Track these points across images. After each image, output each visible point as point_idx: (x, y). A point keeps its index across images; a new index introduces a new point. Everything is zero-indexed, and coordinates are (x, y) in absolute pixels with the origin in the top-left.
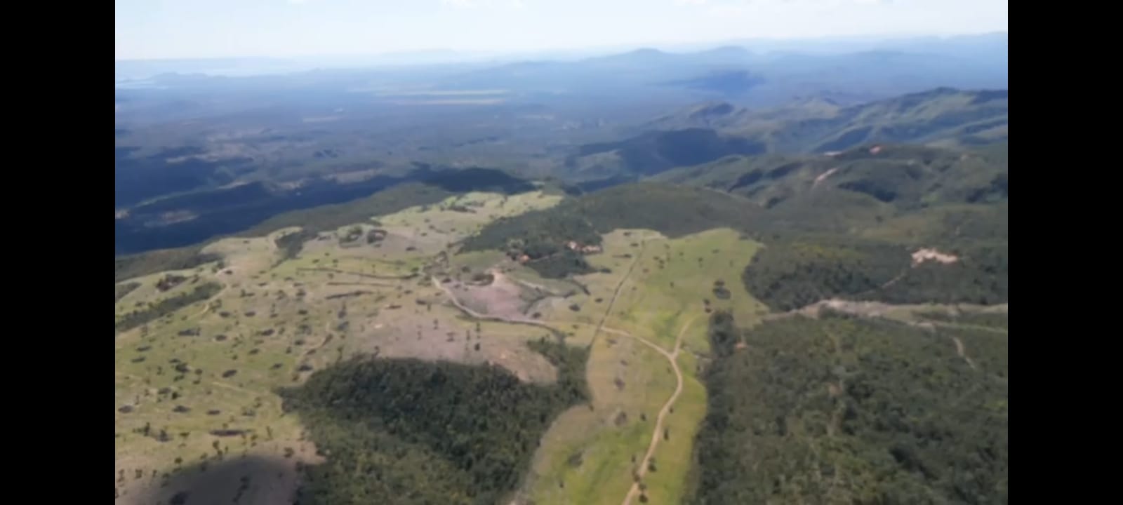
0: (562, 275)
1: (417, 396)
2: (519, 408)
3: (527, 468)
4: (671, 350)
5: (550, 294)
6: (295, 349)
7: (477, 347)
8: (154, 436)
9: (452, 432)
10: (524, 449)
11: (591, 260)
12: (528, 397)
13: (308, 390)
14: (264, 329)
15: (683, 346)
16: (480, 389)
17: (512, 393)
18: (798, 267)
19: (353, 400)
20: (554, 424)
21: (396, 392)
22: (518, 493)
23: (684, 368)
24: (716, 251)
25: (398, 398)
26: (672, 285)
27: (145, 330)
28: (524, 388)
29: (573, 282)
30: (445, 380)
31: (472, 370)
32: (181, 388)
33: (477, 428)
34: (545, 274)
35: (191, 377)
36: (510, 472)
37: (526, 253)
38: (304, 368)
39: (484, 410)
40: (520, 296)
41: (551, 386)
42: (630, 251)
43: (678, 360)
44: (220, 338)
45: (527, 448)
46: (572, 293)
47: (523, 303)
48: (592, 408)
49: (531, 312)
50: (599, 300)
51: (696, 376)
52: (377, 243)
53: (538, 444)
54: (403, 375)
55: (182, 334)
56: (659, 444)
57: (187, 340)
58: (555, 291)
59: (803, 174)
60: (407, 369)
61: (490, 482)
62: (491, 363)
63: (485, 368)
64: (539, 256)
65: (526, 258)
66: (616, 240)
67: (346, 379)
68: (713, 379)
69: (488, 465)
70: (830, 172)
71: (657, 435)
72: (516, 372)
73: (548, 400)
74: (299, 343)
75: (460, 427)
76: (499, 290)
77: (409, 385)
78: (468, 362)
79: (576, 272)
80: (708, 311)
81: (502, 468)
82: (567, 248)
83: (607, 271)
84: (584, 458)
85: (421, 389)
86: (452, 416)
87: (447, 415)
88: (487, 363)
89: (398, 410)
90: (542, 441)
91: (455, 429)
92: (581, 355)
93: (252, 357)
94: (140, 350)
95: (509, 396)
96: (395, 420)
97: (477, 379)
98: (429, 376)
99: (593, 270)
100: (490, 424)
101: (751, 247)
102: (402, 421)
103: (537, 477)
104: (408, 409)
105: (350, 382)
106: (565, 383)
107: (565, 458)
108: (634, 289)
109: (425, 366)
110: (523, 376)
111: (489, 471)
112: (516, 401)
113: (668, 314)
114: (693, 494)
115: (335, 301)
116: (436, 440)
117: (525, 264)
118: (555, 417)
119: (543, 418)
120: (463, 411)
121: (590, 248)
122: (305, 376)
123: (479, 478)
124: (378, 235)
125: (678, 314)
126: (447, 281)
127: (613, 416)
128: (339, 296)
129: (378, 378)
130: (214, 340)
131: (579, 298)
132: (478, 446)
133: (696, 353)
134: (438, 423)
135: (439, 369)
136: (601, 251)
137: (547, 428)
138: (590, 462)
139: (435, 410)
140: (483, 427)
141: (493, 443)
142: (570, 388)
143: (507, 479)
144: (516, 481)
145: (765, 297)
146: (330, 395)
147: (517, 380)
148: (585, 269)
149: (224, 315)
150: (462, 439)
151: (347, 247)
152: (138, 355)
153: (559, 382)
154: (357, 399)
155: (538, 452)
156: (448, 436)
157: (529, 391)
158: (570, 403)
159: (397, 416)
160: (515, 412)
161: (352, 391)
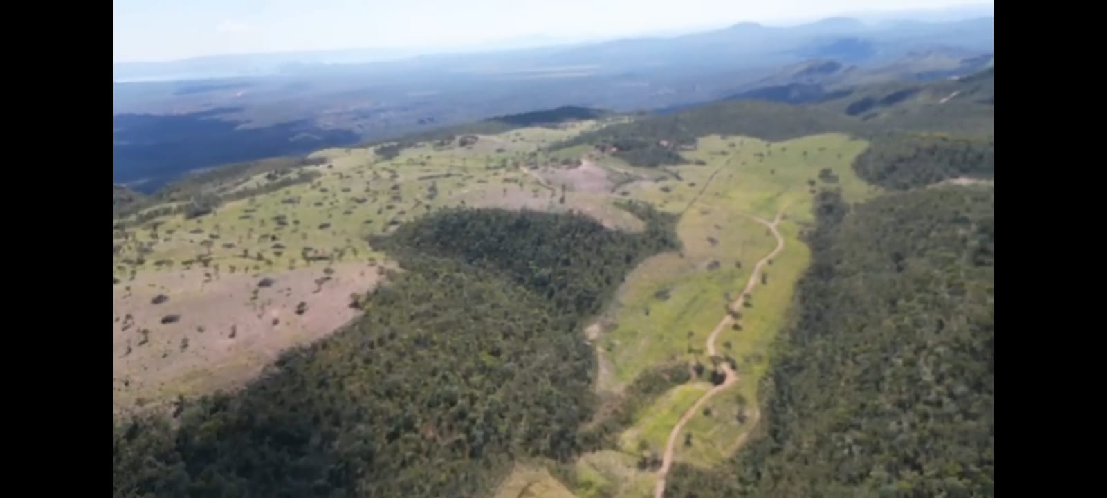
0: (653, 165)
1: (501, 239)
2: (603, 249)
3: (610, 298)
4: (771, 220)
5: (641, 179)
6: (385, 211)
7: (562, 201)
8: (251, 258)
9: (534, 267)
10: (608, 281)
11: (686, 155)
12: (613, 242)
13: (396, 238)
14: (360, 198)
15: (784, 217)
16: (564, 231)
17: (597, 237)
18: (919, 150)
19: (438, 244)
20: (640, 265)
21: (481, 236)
22: (601, 318)
23: (785, 232)
24: (822, 149)
25: (482, 241)
26: (772, 172)
27: (253, 200)
28: (609, 234)
29: (665, 171)
30: (529, 225)
31: (556, 217)
32: (280, 234)
33: (559, 264)
34: (635, 163)
35: (291, 226)
36: (592, 299)
37: (615, 145)
38: (394, 223)
39: (567, 248)
40: (608, 178)
41: (638, 235)
42: (727, 149)
43: (779, 228)
44: (319, 204)
45: (610, 282)
46: (663, 178)
47: (611, 184)
48: (681, 256)
49: (621, 190)
50: (692, 185)
51: (801, 237)
52: (468, 146)
53: (623, 280)
54: (488, 222)
55: (284, 202)
56: (756, 288)
57: (290, 206)
58: (644, 176)
59: (922, 99)
60: (490, 218)
61: (572, 307)
62: (575, 212)
63: (570, 215)
64: (629, 148)
65: (614, 150)
66: (713, 142)
67: (432, 227)
68: (817, 240)
69: (569, 293)
70: (954, 94)
71: (753, 280)
72: (601, 220)
73: (635, 246)
74: (390, 207)
75: (542, 263)
76: (585, 172)
77: (494, 230)
78: (553, 211)
79: (667, 163)
80: (813, 192)
81: (585, 295)
82: (658, 144)
83: (702, 163)
84: (672, 293)
85: (504, 233)
86: (534, 255)
87: (529, 254)
88: (571, 211)
89: (481, 250)
90: (627, 278)
91: (538, 265)
92: (673, 219)
93: (347, 216)
94: (246, 211)
95: (593, 239)
96: (478, 259)
97: (562, 223)
98: (512, 222)
99: (687, 162)
100: (572, 260)
101: (861, 146)
102: (485, 260)
103: (621, 305)
104: (492, 252)
105: (436, 229)
106: (653, 234)
107: (652, 292)
108: (731, 176)
109: (510, 215)
110: (607, 224)
111: (571, 298)
112: (601, 243)
113: (768, 195)
114: (794, 326)
115: (425, 181)
116: (518, 275)
117: (614, 155)
118: (641, 260)
119: (629, 259)
120: (546, 249)
121: (684, 146)
122: (393, 228)
123: (560, 304)
124: (469, 140)
125: (779, 194)
126: (536, 168)
127: (706, 264)
128: (431, 177)
129: (464, 225)
130: (312, 206)
131: (670, 182)
132: (560, 277)
133: (799, 223)
134: (520, 261)
135: (523, 216)
136: (695, 149)
137: (632, 268)
138: (678, 298)
139: (518, 251)
140: (567, 263)
141: (575, 275)
142: (659, 237)
143: (589, 305)
144: (599, 307)
145: (877, 178)
146: (417, 239)
147: (601, 227)
148: (678, 160)
149: (324, 190)
150: (545, 272)
151: (440, 150)
152: (244, 214)
153: (646, 232)
154: (442, 243)
155: (622, 287)
156: (530, 270)
157: (614, 236)
158: (658, 250)
159: (481, 256)
160: (599, 252)
161: (438, 237)
